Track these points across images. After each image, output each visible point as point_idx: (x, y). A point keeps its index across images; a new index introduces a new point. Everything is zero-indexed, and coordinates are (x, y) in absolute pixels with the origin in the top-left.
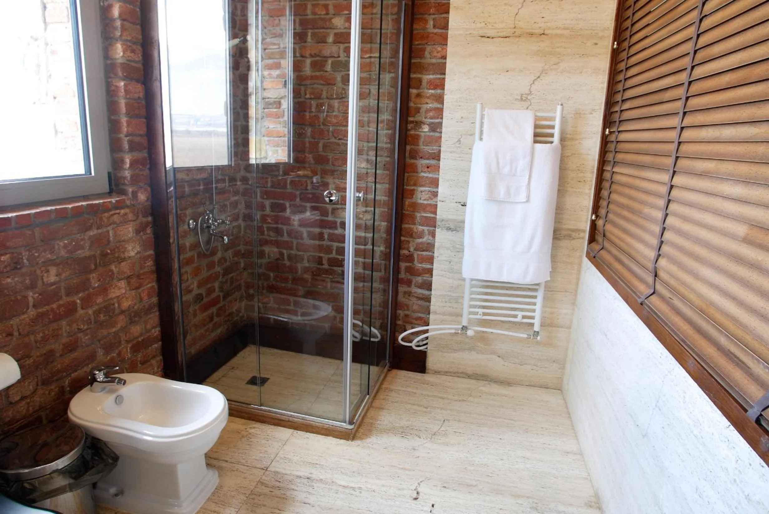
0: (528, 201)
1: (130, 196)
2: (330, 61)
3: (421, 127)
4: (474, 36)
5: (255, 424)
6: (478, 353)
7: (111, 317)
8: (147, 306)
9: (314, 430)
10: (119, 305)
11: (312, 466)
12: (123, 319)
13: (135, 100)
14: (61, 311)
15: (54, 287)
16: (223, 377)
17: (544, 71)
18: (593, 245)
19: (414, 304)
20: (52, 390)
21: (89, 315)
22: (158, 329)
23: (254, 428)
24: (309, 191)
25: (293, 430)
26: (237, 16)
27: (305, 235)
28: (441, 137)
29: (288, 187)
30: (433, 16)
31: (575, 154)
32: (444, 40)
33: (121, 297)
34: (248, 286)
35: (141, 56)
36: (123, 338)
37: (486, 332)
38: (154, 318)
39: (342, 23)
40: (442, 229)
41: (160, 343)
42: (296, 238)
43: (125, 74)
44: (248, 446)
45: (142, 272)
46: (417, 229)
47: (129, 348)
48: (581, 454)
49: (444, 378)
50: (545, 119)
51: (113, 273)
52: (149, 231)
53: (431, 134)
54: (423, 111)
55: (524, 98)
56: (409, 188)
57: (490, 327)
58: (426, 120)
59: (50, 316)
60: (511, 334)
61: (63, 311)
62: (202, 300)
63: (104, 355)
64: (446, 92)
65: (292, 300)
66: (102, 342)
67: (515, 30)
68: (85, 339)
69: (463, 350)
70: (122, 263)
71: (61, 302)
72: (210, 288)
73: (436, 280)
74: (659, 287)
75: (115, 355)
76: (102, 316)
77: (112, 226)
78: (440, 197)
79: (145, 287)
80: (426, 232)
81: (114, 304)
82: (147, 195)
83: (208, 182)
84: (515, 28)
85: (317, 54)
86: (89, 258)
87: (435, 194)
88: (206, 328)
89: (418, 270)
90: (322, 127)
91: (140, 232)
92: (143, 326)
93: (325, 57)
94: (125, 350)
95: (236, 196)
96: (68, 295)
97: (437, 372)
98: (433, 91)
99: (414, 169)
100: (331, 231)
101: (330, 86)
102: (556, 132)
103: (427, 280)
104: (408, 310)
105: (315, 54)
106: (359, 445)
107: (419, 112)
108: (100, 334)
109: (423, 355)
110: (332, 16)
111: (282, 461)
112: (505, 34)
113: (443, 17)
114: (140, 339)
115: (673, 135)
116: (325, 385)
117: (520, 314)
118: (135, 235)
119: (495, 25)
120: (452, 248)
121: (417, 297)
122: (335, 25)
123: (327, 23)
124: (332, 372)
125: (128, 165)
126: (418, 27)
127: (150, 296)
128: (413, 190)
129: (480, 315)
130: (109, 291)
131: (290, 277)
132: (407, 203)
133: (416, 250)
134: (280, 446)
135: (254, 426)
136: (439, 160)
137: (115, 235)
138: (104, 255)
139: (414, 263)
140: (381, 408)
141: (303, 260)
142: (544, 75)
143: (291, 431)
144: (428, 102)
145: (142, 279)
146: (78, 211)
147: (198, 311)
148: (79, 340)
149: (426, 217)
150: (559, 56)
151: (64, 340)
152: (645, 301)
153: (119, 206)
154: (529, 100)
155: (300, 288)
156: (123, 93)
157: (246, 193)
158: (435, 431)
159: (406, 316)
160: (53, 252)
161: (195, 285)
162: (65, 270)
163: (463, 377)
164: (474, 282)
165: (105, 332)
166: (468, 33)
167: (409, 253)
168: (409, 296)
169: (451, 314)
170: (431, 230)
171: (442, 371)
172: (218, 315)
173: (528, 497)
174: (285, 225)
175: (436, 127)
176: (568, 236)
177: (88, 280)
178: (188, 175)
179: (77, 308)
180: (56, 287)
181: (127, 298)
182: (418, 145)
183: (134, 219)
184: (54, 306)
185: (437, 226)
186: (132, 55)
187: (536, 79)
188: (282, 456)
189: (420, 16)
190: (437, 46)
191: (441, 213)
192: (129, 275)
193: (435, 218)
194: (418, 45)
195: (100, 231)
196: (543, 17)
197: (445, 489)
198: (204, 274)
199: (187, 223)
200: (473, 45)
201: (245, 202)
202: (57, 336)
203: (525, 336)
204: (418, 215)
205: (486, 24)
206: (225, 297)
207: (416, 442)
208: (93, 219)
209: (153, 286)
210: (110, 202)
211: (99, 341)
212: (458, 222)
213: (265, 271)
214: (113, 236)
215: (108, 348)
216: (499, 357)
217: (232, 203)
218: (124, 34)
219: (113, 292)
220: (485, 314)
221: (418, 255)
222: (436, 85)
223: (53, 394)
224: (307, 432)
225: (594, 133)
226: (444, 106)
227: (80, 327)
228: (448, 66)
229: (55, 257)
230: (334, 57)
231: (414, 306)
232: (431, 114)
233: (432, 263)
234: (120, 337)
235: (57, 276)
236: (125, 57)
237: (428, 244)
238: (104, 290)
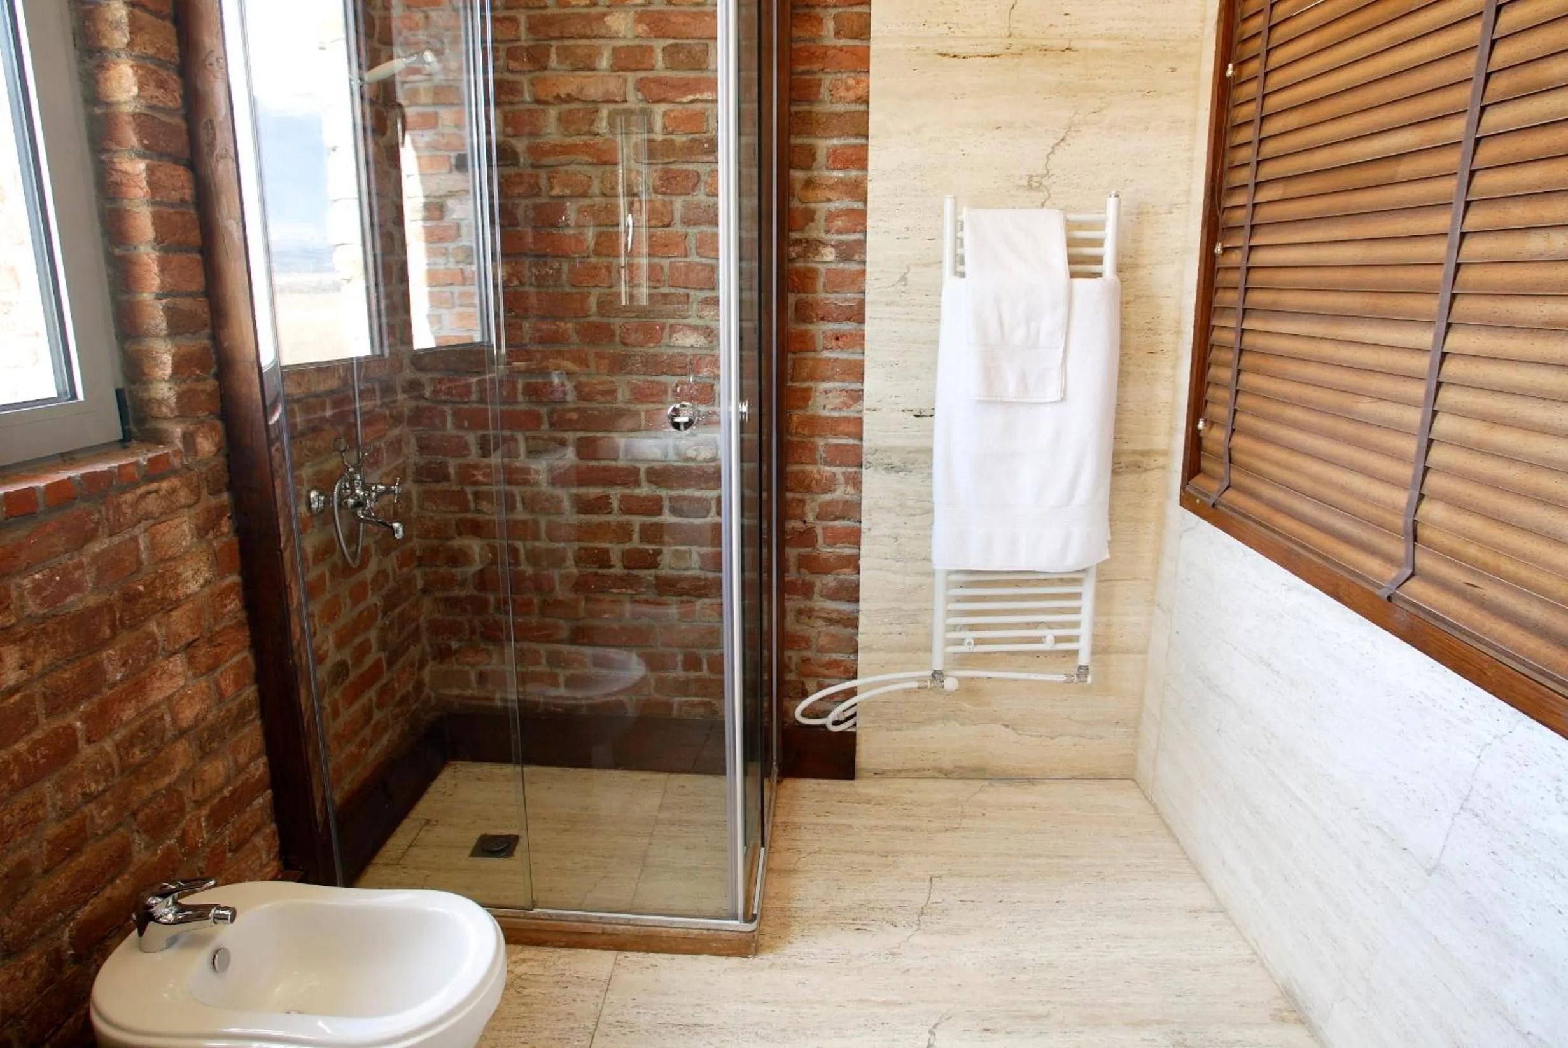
0: (1063, 399)
1: (179, 445)
2: (604, 112)
3: (818, 253)
4: (926, 55)
5: (522, 951)
6: (962, 724)
7: (157, 750)
8: (235, 711)
9: (664, 945)
10: (174, 720)
11: (686, 1033)
12: (185, 751)
13: (172, 205)
14: (39, 756)
15: (17, 697)
16: (410, 846)
17: (1071, 127)
18: (1199, 480)
19: (819, 632)
20: (31, 963)
21: (108, 754)
22: (263, 760)
23: (524, 961)
24: (571, 406)
25: (615, 952)
26: (374, 8)
27: (566, 504)
28: (864, 272)
29: (520, 398)
30: (834, 11)
31: (1141, 297)
32: (861, 62)
33: (177, 697)
34: (436, 628)
35: (180, 96)
36: (189, 794)
37: (979, 678)
38: (252, 734)
39: (630, 25)
40: (876, 470)
41: (269, 791)
42: (546, 512)
43: (146, 142)
44: (523, 1009)
45: (217, 628)
46: (819, 472)
47: (203, 819)
48: (1223, 911)
49: (897, 784)
50: (1080, 226)
51: (155, 642)
52: (226, 526)
53: (841, 266)
54: (821, 216)
55: (1035, 184)
56: (797, 384)
57: (986, 667)
58: (829, 237)
59: (12, 773)
60: (1033, 676)
61: (43, 757)
62: (347, 675)
63: (147, 848)
64: (871, 173)
65: (542, 652)
66: (141, 816)
67: (1010, 41)
68: (100, 815)
69: (930, 720)
70: (174, 613)
71: (37, 735)
72: (361, 644)
73: (869, 579)
74: (1424, 561)
75: (173, 841)
76: (137, 751)
77: (144, 524)
78: (867, 402)
79: (228, 664)
80: (841, 478)
81: (161, 718)
82: (217, 439)
83: (340, 398)
84: (1010, 35)
85: (574, 94)
86: (98, 610)
87: (858, 396)
88: (358, 740)
89: (826, 560)
90: (593, 260)
91: (207, 533)
92: (231, 758)
93: (594, 102)
94: (194, 826)
95: (396, 427)
96: (51, 712)
97: (879, 774)
98: (840, 174)
99: (805, 343)
100: (627, 491)
101: (608, 168)
102: (1108, 252)
103: (846, 580)
104: (808, 647)
105: (569, 95)
106: (773, 964)
107: (813, 220)
108: (135, 798)
109: (847, 742)
110: (605, 10)
111: (614, 1031)
112: (989, 49)
113: (856, 13)
114: (226, 793)
115: (1439, 249)
116: (651, 835)
117: (1050, 635)
118: (195, 540)
119: (967, 29)
120: (898, 509)
121: (825, 619)
122: (613, 30)
123: (595, 25)
124: (657, 801)
125: (168, 371)
126: (801, 34)
127: (239, 685)
128: (809, 389)
129: (969, 644)
130: (148, 688)
131: (535, 601)
132: (795, 418)
133: (819, 517)
134: (597, 996)
135: (521, 956)
136: (862, 321)
137: (153, 546)
138: (130, 598)
139: (818, 546)
140: (791, 872)
141: (563, 559)
142: (1074, 134)
143: (609, 956)
144: (830, 197)
145: (220, 645)
146: (61, 495)
147: (340, 703)
148: (87, 822)
149: (837, 446)
150: (1102, 95)
151: (52, 830)
152: (1397, 592)
153: (157, 471)
154: (1046, 187)
155: (561, 622)
156: (146, 189)
157: (416, 417)
158: (920, 906)
159: (805, 661)
160: (7, 607)
161: (331, 641)
162: (41, 650)
163: (935, 778)
164: (954, 577)
165: (146, 791)
166: (913, 46)
167: (803, 526)
168: (809, 618)
169: (904, 649)
170: (850, 473)
171: (889, 771)
172: (381, 705)
173: (1158, 1023)
174: (517, 484)
175: (853, 251)
176: (1134, 465)
177: (98, 666)
178: (300, 384)
179: (76, 743)
180: (24, 698)
181: (191, 697)
182: (815, 292)
183: (192, 502)
184: (21, 746)
185: (864, 463)
186: (159, 93)
187: (1057, 144)
188: (611, 1019)
189: (806, 11)
190: (845, 76)
191: (872, 436)
192: (190, 640)
193: (860, 447)
194: (803, 73)
195: (116, 540)
196: (1066, 14)
197: (988, 1034)
198: (347, 615)
199: (304, 500)
200: (924, 73)
201: (417, 439)
202: (36, 821)
203: (1062, 678)
204: (820, 442)
205: (950, 28)
206: (391, 663)
207: (891, 938)
208: (100, 512)
209: (246, 658)
210: (136, 464)
211: (134, 814)
212: (909, 452)
213: (476, 593)
214: (147, 548)
215: (156, 828)
216: (1007, 726)
217: (391, 443)
218: (138, 40)
219: (159, 688)
220: (978, 642)
221: (825, 528)
222: (847, 160)
223: (34, 974)
224: (647, 951)
225: (1176, 253)
226: (869, 204)
227: (87, 791)
228: (873, 118)
229: (13, 620)
230: (616, 102)
231: (822, 638)
232: (840, 223)
233: (858, 544)
234: (180, 795)
235: (22, 667)
236: (143, 97)
237: (846, 502)
238: (137, 686)
